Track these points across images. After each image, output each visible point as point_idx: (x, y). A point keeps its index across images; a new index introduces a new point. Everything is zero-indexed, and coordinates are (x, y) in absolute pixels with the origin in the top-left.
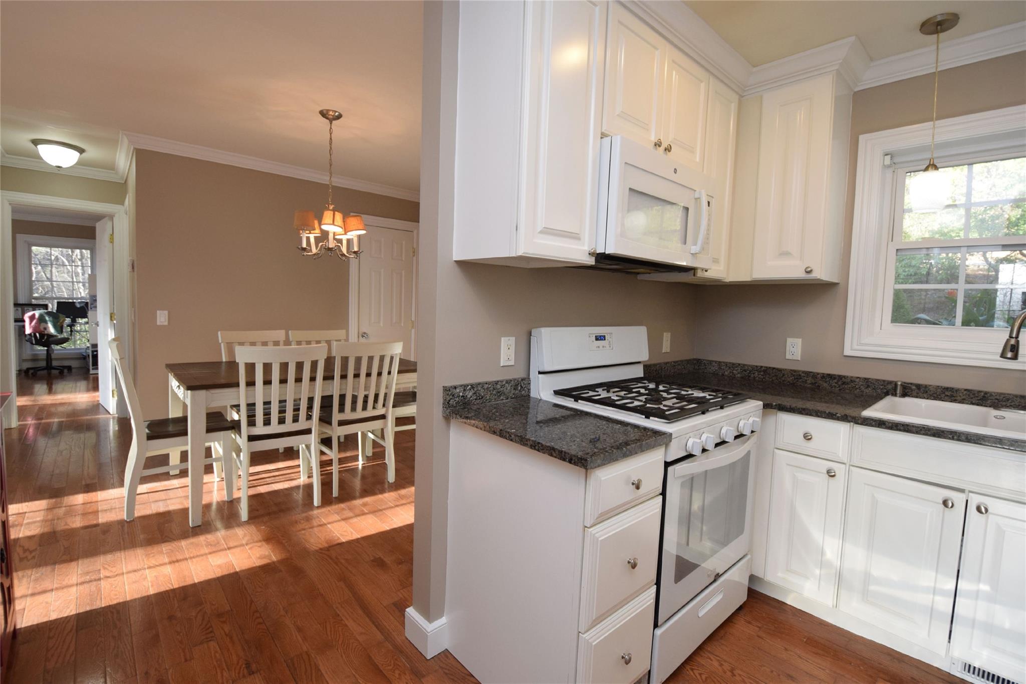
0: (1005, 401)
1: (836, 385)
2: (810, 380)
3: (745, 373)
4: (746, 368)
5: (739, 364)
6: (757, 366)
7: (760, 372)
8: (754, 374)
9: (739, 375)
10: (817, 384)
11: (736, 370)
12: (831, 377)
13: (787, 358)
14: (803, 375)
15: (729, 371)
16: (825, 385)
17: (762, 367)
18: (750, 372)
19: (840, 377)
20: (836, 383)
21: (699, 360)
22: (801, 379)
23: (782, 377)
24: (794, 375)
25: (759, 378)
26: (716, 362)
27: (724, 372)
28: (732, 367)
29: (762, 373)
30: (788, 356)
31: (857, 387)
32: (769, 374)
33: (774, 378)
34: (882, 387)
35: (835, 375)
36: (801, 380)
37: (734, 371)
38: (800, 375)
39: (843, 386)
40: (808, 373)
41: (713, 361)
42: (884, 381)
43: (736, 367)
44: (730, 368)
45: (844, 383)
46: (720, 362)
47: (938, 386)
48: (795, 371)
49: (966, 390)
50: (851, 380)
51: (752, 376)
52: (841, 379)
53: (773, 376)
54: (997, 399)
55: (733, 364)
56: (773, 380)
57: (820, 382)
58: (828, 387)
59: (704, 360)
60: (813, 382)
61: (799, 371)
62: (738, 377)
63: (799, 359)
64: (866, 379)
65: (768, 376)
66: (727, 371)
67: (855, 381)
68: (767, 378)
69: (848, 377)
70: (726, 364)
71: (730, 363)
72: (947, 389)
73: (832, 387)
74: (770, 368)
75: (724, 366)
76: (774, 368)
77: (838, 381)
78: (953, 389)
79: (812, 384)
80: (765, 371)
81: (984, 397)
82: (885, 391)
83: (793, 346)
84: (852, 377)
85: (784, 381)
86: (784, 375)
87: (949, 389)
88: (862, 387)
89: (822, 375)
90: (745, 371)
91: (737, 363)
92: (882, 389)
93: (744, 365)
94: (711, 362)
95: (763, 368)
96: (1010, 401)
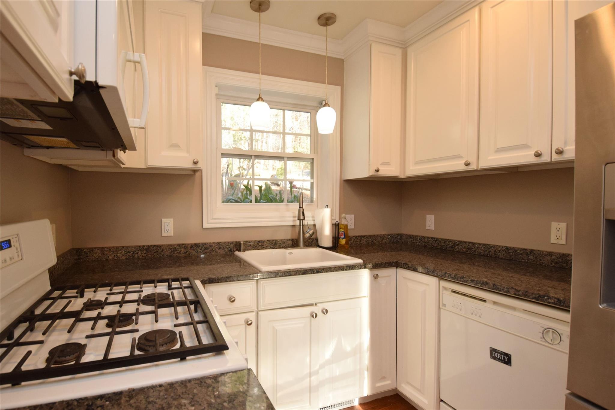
0: (283, 244)
1: (201, 251)
2: (183, 250)
3: (129, 254)
4: (130, 249)
5: (123, 247)
6: (140, 247)
7: (143, 250)
8: (137, 254)
9: (124, 258)
10: (188, 253)
11: (120, 253)
12: (197, 246)
13: (163, 235)
14: (177, 247)
15: (113, 256)
16: (194, 252)
17: (144, 246)
18: (134, 252)
19: (204, 244)
20: (200, 249)
21: (79, 249)
22: (176, 250)
23: (162, 252)
24: (171, 249)
25: (142, 256)
26: (98, 249)
27: (108, 257)
28: (117, 251)
29: (145, 252)
30: (164, 234)
31: (214, 249)
32: (151, 252)
33: (155, 254)
34: (227, 247)
35: (199, 244)
36: (176, 252)
37: (119, 255)
38: (175, 248)
39: (205, 251)
40: (180, 245)
41: (95, 248)
42: (228, 242)
43: (120, 250)
44: (114, 252)
45: (206, 248)
46: (103, 248)
47: (255, 241)
48: (171, 245)
49: (268, 241)
50: (210, 246)
51: (136, 256)
52: (204, 246)
53: (155, 253)
54: (280, 243)
55: (117, 248)
56: (154, 256)
57: (190, 251)
58: (196, 254)
59: (84, 249)
60: (185, 251)
61: (174, 245)
62: (122, 259)
63: (172, 235)
64: (218, 243)
65: (150, 253)
66: (110, 255)
67: (212, 246)
68: (149, 255)
69: (207, 243)
70: (110, 249)
71: (114, 247)
72: (259, 241)
73: (198, 253)
74: (151, 246)
75: (107, 251)
76: (155, 246)
77: (202, 247)
78: (262, 241)
79: (185, 253)
80: (147, 249)
81: (275, 243)
82: (230, 249)
83: (167, 225)
84: (210, 243)
85: (163, 255)
86: (163, 250)
87: (260, 242)
88: (216, 249)
89: (191, 245)
90: (129, 252)
91: (120, 247)
92: (228, 248)
93: (128, 247)
94: (92, 250)
95: (145, 248)
96: (285, 243)
